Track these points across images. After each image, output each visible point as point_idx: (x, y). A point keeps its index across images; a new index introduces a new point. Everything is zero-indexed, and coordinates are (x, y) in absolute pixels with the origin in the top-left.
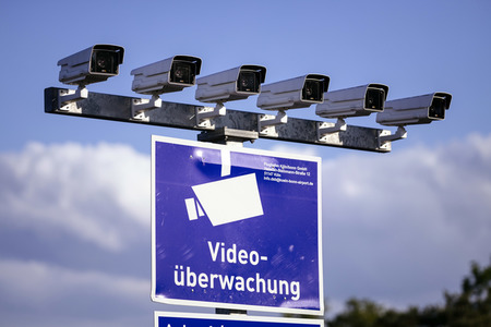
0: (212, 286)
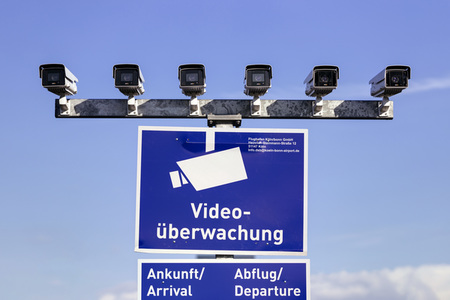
0: (193, 237)
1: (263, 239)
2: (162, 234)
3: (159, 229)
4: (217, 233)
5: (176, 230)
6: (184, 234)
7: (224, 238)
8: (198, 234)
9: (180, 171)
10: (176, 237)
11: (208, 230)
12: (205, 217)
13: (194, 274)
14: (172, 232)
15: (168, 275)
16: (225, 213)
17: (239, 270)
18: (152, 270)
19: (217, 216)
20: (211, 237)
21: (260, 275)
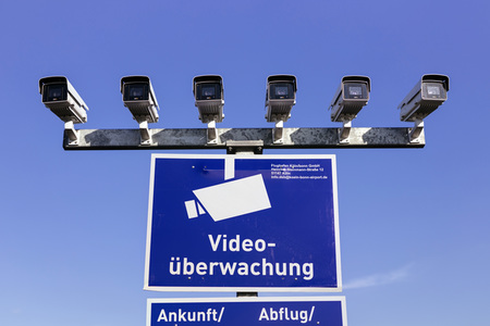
0: (211, 273)
1: (291, 274)
2: (175, 269)
3: (172, 264)
4: (238, 267)
5: (192, 264)
6: (201, 268)
7: (246, 273)
8: (217, 269)
9: (197, 201)
10: (191, 272)
11: (228, 264)
12: (225, 249)
13: (211, 316)
14: (187, 267)
15: (181, 317)
16: (247, 245)
17: (264, 310)
18: (163, 312)
19: (237, 249)
20: (232, 273)
21: (289, 316)
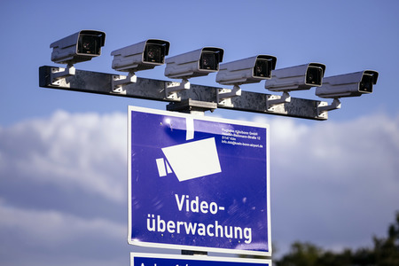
0: (178, 232)
1: (236, 237)
2: (151, 226)
5: (163, 222)
6: (171, 227)
7: (204, 234)
9: (165, 159)
11: (190, 224)
12: (188, 210)
14: (160, 224)
16: (204, 207)
18: (143, 265)
19: (197, 210)
20: (193, 232)
